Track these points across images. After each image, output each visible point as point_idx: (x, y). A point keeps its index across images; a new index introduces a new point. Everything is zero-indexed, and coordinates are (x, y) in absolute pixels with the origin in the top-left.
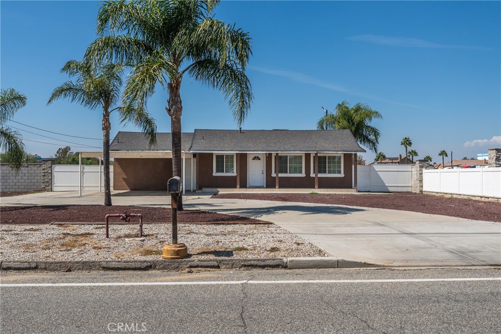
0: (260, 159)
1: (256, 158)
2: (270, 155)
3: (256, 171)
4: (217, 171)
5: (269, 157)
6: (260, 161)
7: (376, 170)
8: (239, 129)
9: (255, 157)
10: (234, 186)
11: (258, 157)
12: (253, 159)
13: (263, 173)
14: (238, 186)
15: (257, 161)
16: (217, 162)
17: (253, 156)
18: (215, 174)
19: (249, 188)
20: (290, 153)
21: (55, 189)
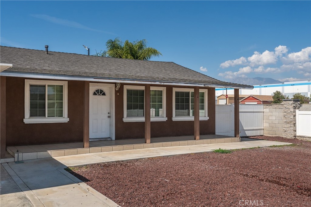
0: (104, 94)
1: (100, 92)
3: (99, 113)
4: (32, 115)
5: (119, 91)
6: (104, 96)
8: (45, 49)
9: (97, 91)
11: (102, 91)
12: (95, 94)
13: (109, 117)
15: (100, 97)
16: (32, 98)
17: (94, 89)
18: (28, 120)
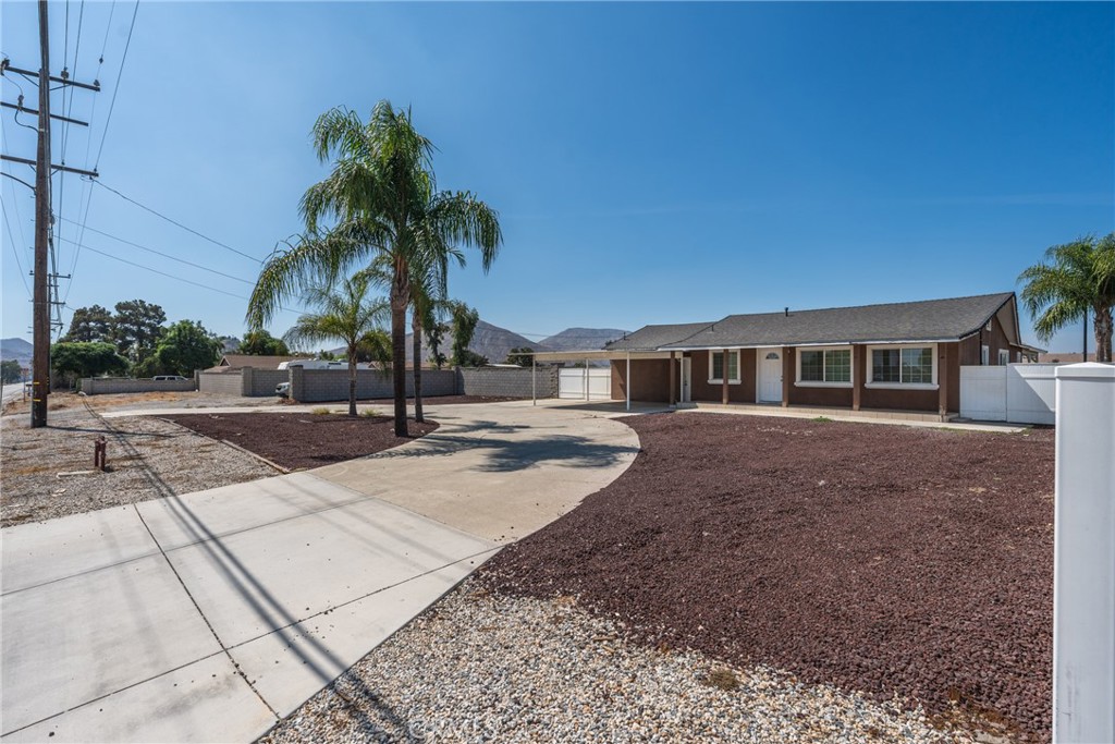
0: (777, 357)
1: (772, 356)
2: (793, 349)
3: (770, 376)
4: (714, 377)
5: (789, 354)
6: (778, 360)
7: (1023, 375)
8: (784, 311)
9: (769, 354)
10: (719, 400)
11: (774, 354)
12: (767, 357)
13: (782, 381)
14: (725, 401)
15: (771, 361)
16: (715, 363)
17: (767, 353)
18: (711, 380)
19: (760, 404)
20: (826, 347)
21: (561, 396)
